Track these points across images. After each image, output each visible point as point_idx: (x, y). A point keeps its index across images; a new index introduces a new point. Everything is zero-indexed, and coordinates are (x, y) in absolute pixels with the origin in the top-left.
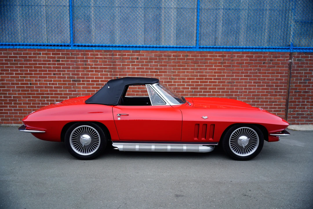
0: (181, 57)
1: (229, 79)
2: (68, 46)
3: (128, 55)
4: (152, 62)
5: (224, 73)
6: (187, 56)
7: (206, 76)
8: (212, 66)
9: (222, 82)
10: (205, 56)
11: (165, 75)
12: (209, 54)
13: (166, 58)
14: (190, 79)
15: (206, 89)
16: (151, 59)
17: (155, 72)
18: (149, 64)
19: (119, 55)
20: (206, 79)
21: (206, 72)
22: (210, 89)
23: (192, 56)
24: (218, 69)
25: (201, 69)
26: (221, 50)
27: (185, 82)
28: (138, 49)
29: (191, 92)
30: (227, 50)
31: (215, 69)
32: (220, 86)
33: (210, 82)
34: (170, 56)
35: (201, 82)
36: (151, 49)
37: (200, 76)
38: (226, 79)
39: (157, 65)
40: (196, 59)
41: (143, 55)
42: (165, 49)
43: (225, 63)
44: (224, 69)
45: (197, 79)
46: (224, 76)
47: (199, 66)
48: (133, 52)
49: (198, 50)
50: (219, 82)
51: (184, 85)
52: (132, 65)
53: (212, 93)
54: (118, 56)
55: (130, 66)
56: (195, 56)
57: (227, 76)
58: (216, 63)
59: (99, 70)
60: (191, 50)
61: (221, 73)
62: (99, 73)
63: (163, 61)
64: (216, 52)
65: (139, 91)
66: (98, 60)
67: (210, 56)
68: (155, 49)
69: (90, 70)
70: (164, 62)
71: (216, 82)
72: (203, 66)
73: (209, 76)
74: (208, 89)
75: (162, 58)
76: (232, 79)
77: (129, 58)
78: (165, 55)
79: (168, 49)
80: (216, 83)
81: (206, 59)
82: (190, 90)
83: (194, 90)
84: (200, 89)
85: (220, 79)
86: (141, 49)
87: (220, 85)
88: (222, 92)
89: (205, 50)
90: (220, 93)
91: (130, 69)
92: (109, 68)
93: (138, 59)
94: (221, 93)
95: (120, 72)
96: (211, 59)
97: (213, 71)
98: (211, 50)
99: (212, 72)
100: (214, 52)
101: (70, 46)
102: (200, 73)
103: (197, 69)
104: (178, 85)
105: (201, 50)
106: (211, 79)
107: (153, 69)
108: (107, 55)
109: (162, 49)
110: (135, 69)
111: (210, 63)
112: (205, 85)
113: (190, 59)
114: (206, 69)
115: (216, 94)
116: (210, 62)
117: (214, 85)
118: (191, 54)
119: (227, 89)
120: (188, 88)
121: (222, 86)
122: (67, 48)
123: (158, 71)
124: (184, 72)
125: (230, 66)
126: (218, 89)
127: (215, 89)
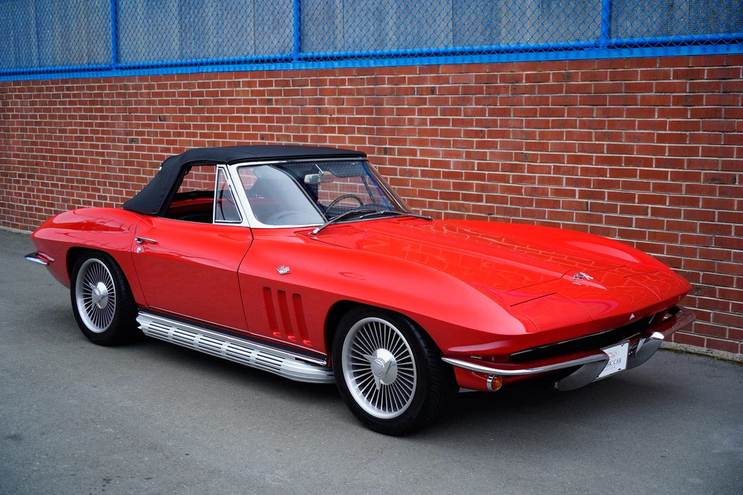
0: (551, 83)
1: (714, 165)
2: (287, 60)
3: (411, 81)
4: (468, 101)
5: (694, 139)
6: (569, 77)
7: (629, 150)
8: (650, 113)
9: (685, 177)
10: (626, 76)
11: (504, 145)
12: (639, 69)
13: (506, 88)
14: (578, 160)
15: (630, 198)
16: (467, 90)
17: (476, 134)
18: (462, 107)
19: (391, 81)
20: (629, 161)
21: (630, 137)
22: (643, 199)
23: (585, 77)
24: (674, 126)
25: (612, 125)
26: (684, 51)
27: (562, 170)
28: (434, 60)
29: (580, 206)
30: (705, 50)
31: (662, 126)
32: (681, 191)
33: (644, 174)
34: (519, 79)
35: (614, 173)
36: (468, 59)
37: (611, 149)
38: (702, 165)
39: (482, 112)
40: (599, 89)
41: (446, 80)
42: (504, 58)
43: (698, 100)
44: (695, 126)
45: (601, 160)
46: (694, 151)
47: (606, 113)
48: (422, 70)
49: (604, 55)
50: (676, 176)
51: (559, 181)
52: (421, 112)
53: (649, 216)
54: (388, 84)
55: (414, 115)
56: (593, 77)
57: (707, 152)
58: (664, 101)
59: (347, 125)
60: (582, 55)
61: (682, 139)
62: (347, 136)
63: (499, 97)
64: (666, 61)
65: (434, 195)
66: (345, 97)
67: (645, 75)
68: (476, 59)
69: (328, 125)
70: (503, 101)
71: (663, 175)
72: (619, 113)
73: (642, 150)
74: (637, 201)
75: (497, 87)
76: (726, 166)
77: (412, 91)
78: (503, 79)
79: (513, 57)
80: (667, 179)
81: (630, 88)
82: (577, 199)
83: (589, 201)
84: (612, 197)
85: (679, 164)
86: (442, 60)
87: (677, 189)
88: (689, 215)
89: (626, 53)
90: (680, 217)
91: (416, 123)
92: (369, 121)
93: (433, 91)
94: (682, 220)
95: (392, 132)
96: (648, 88)
97: (656, 132)
98: (648, 52)
99: (649, 138)
100: (658, 61)
101: (292, 60)
102: (609, 140)
103: (601, 125)
104: (542, 180)
105: (615, 54)
106: (648, 163)
107: (472, 126)
108: (362, 82)
109: (495, 58)
110: (427, 125)
111: (645, 101)
112: (627, 185)
113: (578, 89)
114: (630, 125)
115: (666, 220)
116: (643, 97)
117: (658, 187)
118: (580, 71)
119: (707, 203)
120: (572, 194)
121: (686, 193)
122: (284, 66)
123: (486, 129)
124: (559, 136)
125: (716, 114)
126: (674, 201)
127: (662, 200)
